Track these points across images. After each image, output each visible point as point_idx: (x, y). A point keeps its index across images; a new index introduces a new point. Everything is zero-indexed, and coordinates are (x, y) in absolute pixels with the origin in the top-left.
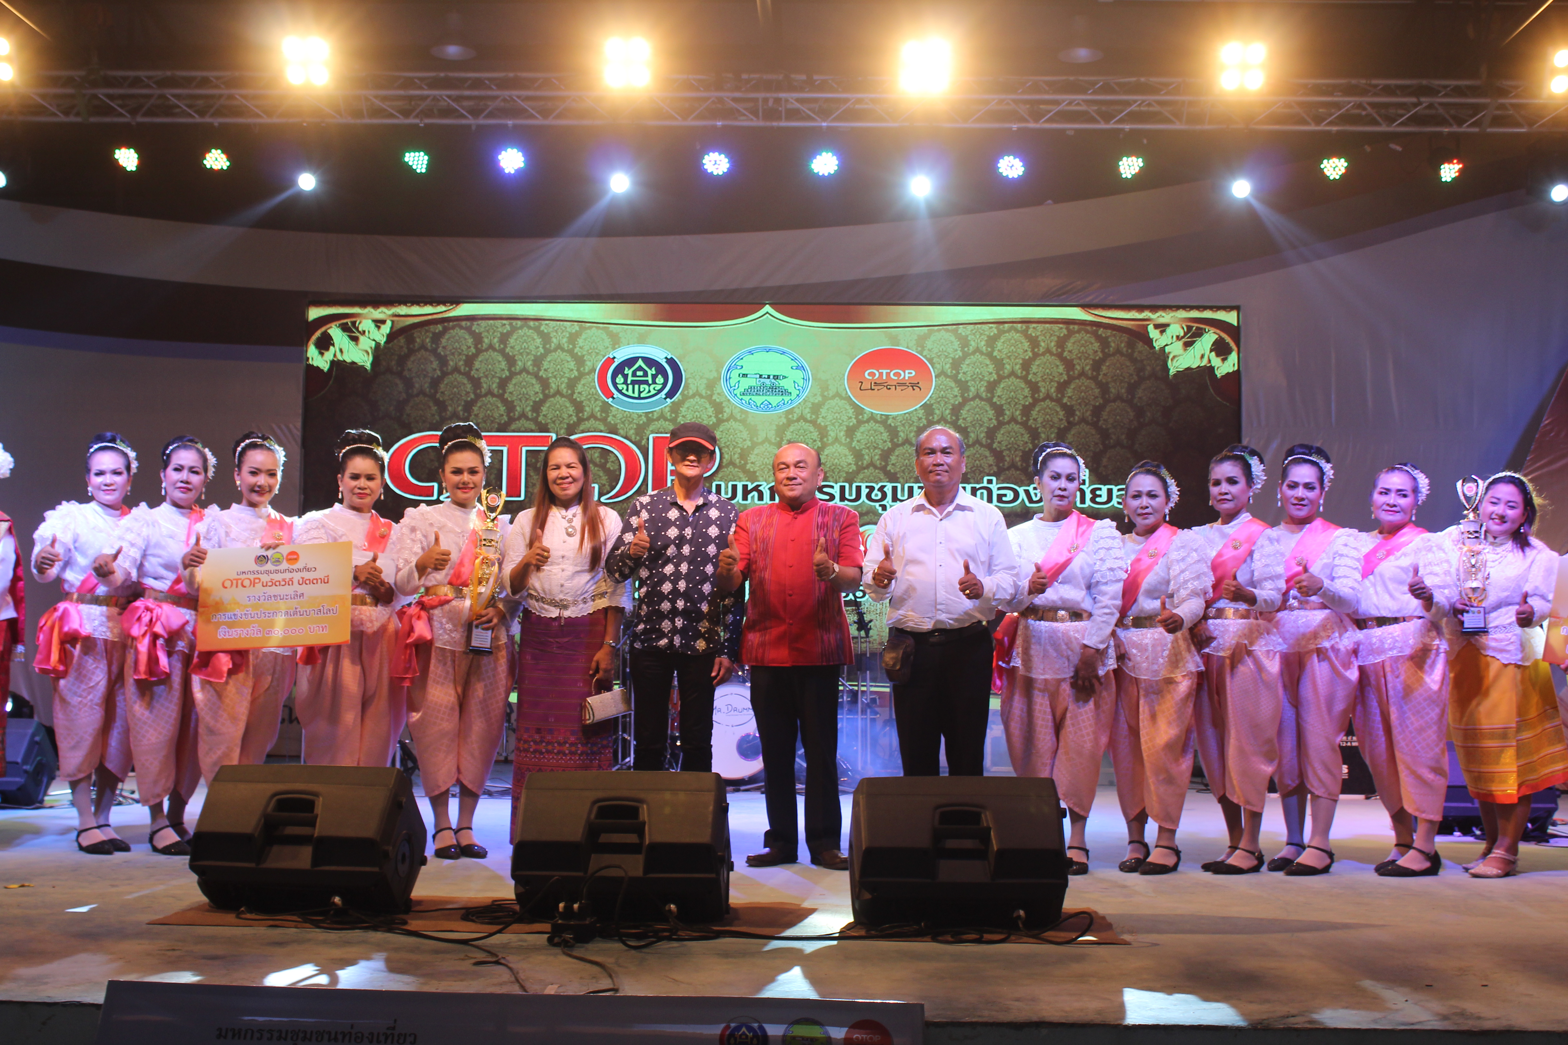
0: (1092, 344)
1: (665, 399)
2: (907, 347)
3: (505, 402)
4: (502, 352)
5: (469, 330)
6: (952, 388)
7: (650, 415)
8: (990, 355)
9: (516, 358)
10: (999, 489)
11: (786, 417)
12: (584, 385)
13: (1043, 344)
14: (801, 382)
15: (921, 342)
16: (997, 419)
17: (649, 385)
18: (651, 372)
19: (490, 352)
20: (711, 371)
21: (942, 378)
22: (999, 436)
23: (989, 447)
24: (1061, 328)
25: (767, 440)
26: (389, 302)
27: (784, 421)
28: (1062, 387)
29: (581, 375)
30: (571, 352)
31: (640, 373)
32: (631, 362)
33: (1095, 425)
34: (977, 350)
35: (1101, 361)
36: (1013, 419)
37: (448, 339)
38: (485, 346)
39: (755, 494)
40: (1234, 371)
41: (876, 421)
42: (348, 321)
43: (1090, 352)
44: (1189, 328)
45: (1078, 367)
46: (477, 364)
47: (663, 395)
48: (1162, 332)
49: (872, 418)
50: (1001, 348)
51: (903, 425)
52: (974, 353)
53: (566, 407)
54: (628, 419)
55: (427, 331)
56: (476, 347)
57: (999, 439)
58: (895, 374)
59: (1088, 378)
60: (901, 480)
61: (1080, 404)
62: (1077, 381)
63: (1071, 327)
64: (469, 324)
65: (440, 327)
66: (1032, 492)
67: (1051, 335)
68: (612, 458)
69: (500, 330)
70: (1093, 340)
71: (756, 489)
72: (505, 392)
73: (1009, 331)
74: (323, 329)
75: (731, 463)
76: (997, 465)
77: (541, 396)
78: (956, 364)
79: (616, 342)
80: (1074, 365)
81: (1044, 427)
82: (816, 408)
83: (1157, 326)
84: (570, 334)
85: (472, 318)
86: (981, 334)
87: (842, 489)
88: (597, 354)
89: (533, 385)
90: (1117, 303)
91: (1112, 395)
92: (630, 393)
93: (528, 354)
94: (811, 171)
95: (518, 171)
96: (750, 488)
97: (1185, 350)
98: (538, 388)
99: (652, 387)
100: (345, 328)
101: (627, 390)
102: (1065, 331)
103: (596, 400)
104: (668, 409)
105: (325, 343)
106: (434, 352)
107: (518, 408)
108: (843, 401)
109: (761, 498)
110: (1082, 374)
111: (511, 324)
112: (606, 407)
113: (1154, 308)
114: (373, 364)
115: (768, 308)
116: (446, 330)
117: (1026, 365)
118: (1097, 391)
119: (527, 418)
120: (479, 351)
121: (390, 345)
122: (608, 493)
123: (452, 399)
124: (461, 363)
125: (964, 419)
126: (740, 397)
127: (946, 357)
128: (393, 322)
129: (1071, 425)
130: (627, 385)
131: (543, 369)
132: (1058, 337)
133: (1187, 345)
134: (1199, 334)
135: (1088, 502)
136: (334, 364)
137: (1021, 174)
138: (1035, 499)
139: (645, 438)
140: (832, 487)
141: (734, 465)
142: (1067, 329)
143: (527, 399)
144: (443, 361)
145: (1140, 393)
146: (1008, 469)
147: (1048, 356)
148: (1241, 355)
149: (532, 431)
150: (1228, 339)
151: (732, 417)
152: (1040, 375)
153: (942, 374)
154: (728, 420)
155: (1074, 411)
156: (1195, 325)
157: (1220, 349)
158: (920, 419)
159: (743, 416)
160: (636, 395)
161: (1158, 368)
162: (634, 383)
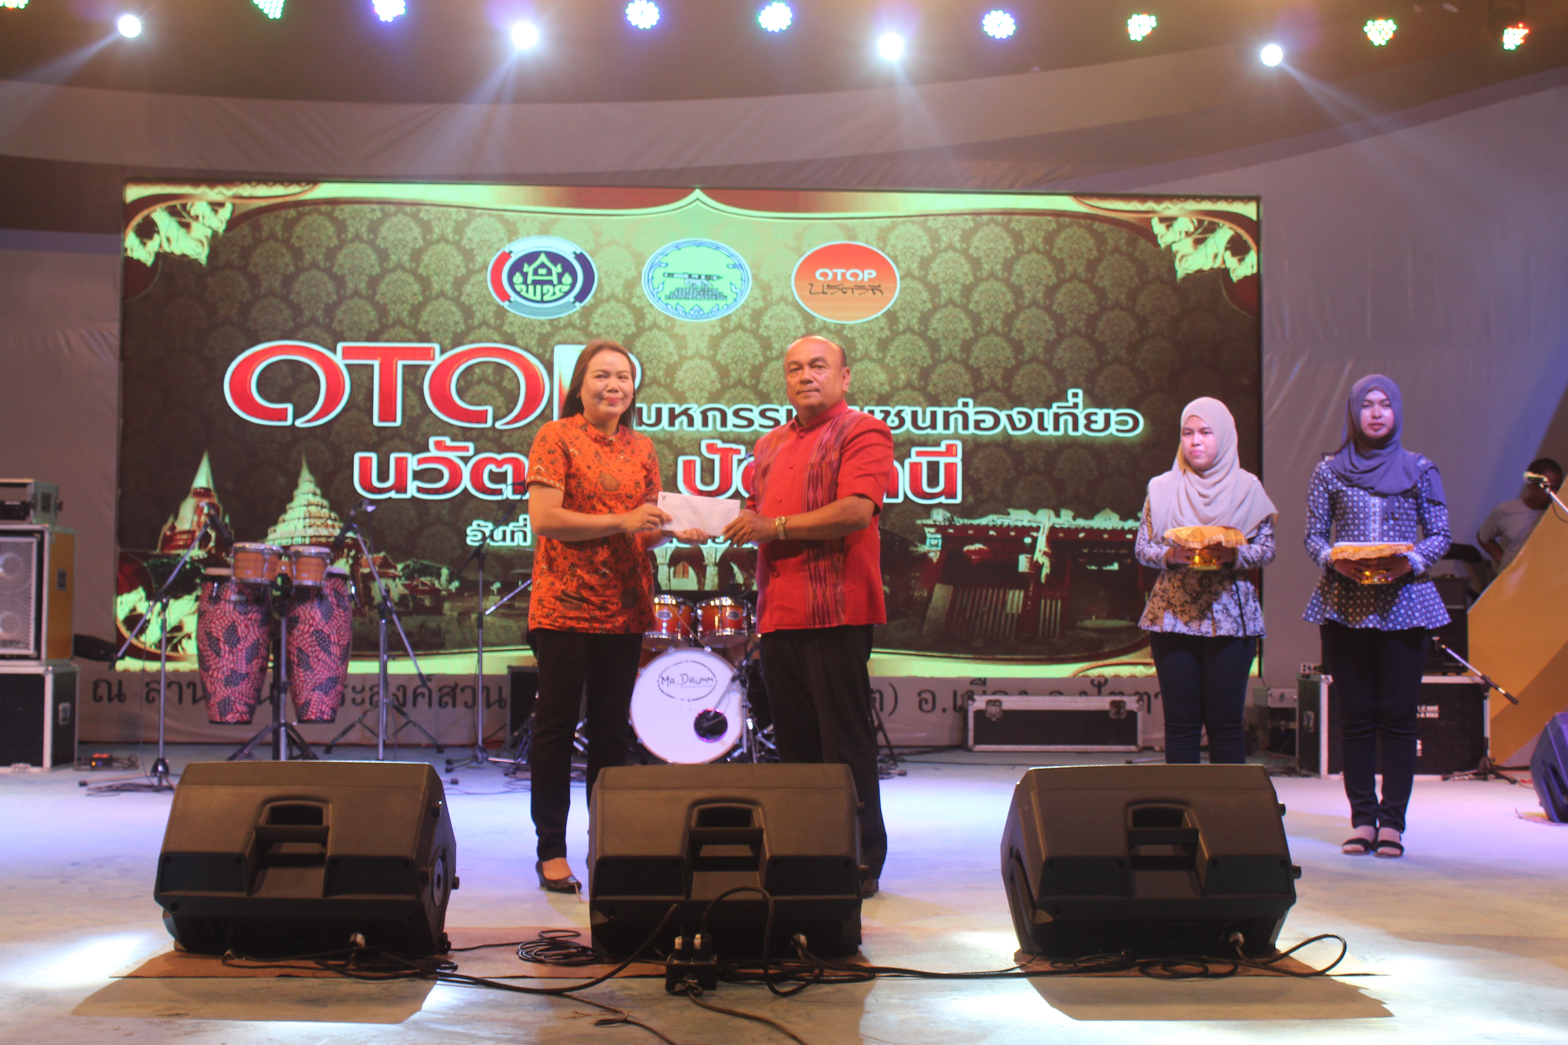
0: (1085, 239)
1: (574, 302)
2: (867, 243)
3: (376, 305)
4: (372, 244)
5: (330, 216)
6: (920, 292)
7: (556, 323)
8: (965, 253)
9: (389, 251)
10: (977, 413)
11: (722, 327)
12: (474, 285)
13: (1028, 240)
14: (738, 284)
15: (883, 236)
16: (974, 330)
17: (554, 286)
18: (557, 269)
19: (357, 244)
20: (629, 269)
21: (908, 280)
22: (976, 350)
23: (965, 363)
24: (1049, 221)
25: (698, 354)
26: (228, 180)
27: (718, 330)
28: (1051, 291)
29: (470, 273)
30: (457, 244)
31: (542, 271)
32: (531, 258)
33: (1090, 338)
34: (950, 247)
35: (1098, 260)
36: (992, 330)
37: (304, 227)
38: (350, 236)
39: (684, 419)
40: (1253, 275)
41: (829, 331)
42: (177, 203)
43: (1084, 250)
44: (1200, 222)
45: (1069, 268)
46: (340, 258)
47: (571, 297)
48: (1168, 227)
49: (825, 328)
50: (979, 244)
51: (862, 337)
52: (946, 250)
53: (452, 312)
54: (528, 326)
55: (277, 217)
56: (339, 237)
57: (976, 354)
58: (853, 275)
59: (1081, 281)
60: (860, 403)
61: (1072, 312)
62: (1068, 285)
63: (1062, 220)
64: (329, 208)
65: (293, 213)
66: (1016, 417)
67: (1038, 229)
68: (509, 375)
69: (369, 216)
70: (1087, 236)
71: (685, 412)
72: (375, 293)
73: (987, 224)
74: (145, 213)
75: (655, 381)
76: (974, 385)
77: (421, 298)
78: (925, 264)
79: (513, 233)
80: (1064, 265)
81: (1029, 339)
82: (757, 316)
83: (1162, 220)
84: (456, 222)
85: (334, 202)
86: (954, 228)
87: (789, 412)
88: (490, 247)
89: (410, 284)
90: (1116, 192)
91: (1109, 302)
92: (530, 295)
93: (404, 246)
94: (759, 25)
95: (397, 19)
96: (678, 410)
97: (1196, 248)
98: (416, 287)
99: (558, 287)
100: (173, 212)
101: (527, 291)
102: (1054, 225)
103: (489, 303)
104: (576, 316)
105: (147, 230)
106: (286, 242)
107: (392, 313)
108: (789, 307)
109: (691, 423)
110: (1075, 276)
111: (382, 210)
112: (501, 313)
113: (1159, 198)
114: (210, 257)
115: (698, 193)
116: (300, 216)
117: (1008, 265)
118: (1092, 297)
119: (403, 325)
120: (343, 243)
121: (230, 234)
122: (504, 416)
123: (309, 301)
124: (321, 257)
125: (935, 330)
126: (666, 301)
127: (913, 255)
128: (234, 205)
129: (1061, 337)
130: (527, 285)
131: (422, 265)
132: (1046, 232)
133: (1198, 242)
134: (1212, 229)
135: (1082, 430)
136: (161, 257)
137: (1011, 33)
138: (1019, 425)
139: (549, 350)
140: (777, 410)
141: (659, 384)
142: (1057, 222)
143: (403, 303)
144: (298, 254)
145: (1142, 299)
146: (987, 389)
147: (1034, 255)
148: (1262, 255)
149: (409, 341)
150: (1246, 236)
151: (655, 325)
152: (1024, 276)
153: (908, 275)
154: (651, 328)
155: (1065, 320)
156: (1207, 219)
157: (1237, 248)
158: (882, 329)
159: (669, 324)
160: (538, 298)
161: (1164, 270)
162: (535, 283)
